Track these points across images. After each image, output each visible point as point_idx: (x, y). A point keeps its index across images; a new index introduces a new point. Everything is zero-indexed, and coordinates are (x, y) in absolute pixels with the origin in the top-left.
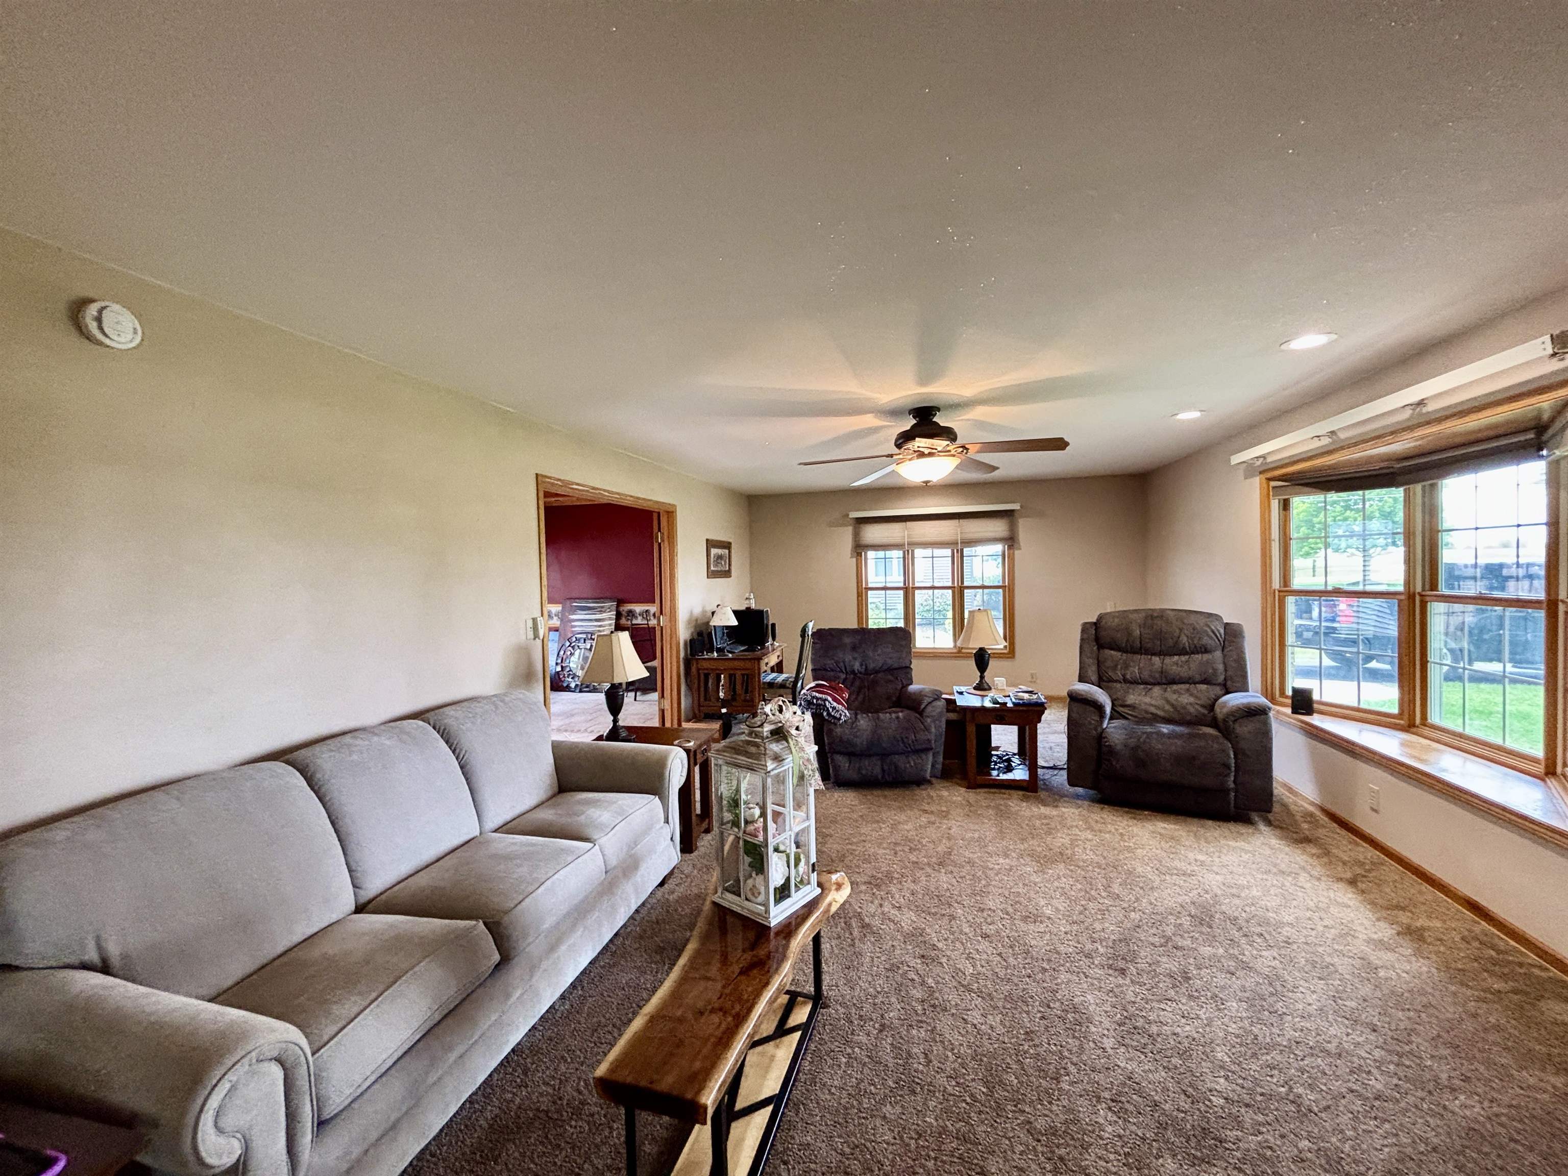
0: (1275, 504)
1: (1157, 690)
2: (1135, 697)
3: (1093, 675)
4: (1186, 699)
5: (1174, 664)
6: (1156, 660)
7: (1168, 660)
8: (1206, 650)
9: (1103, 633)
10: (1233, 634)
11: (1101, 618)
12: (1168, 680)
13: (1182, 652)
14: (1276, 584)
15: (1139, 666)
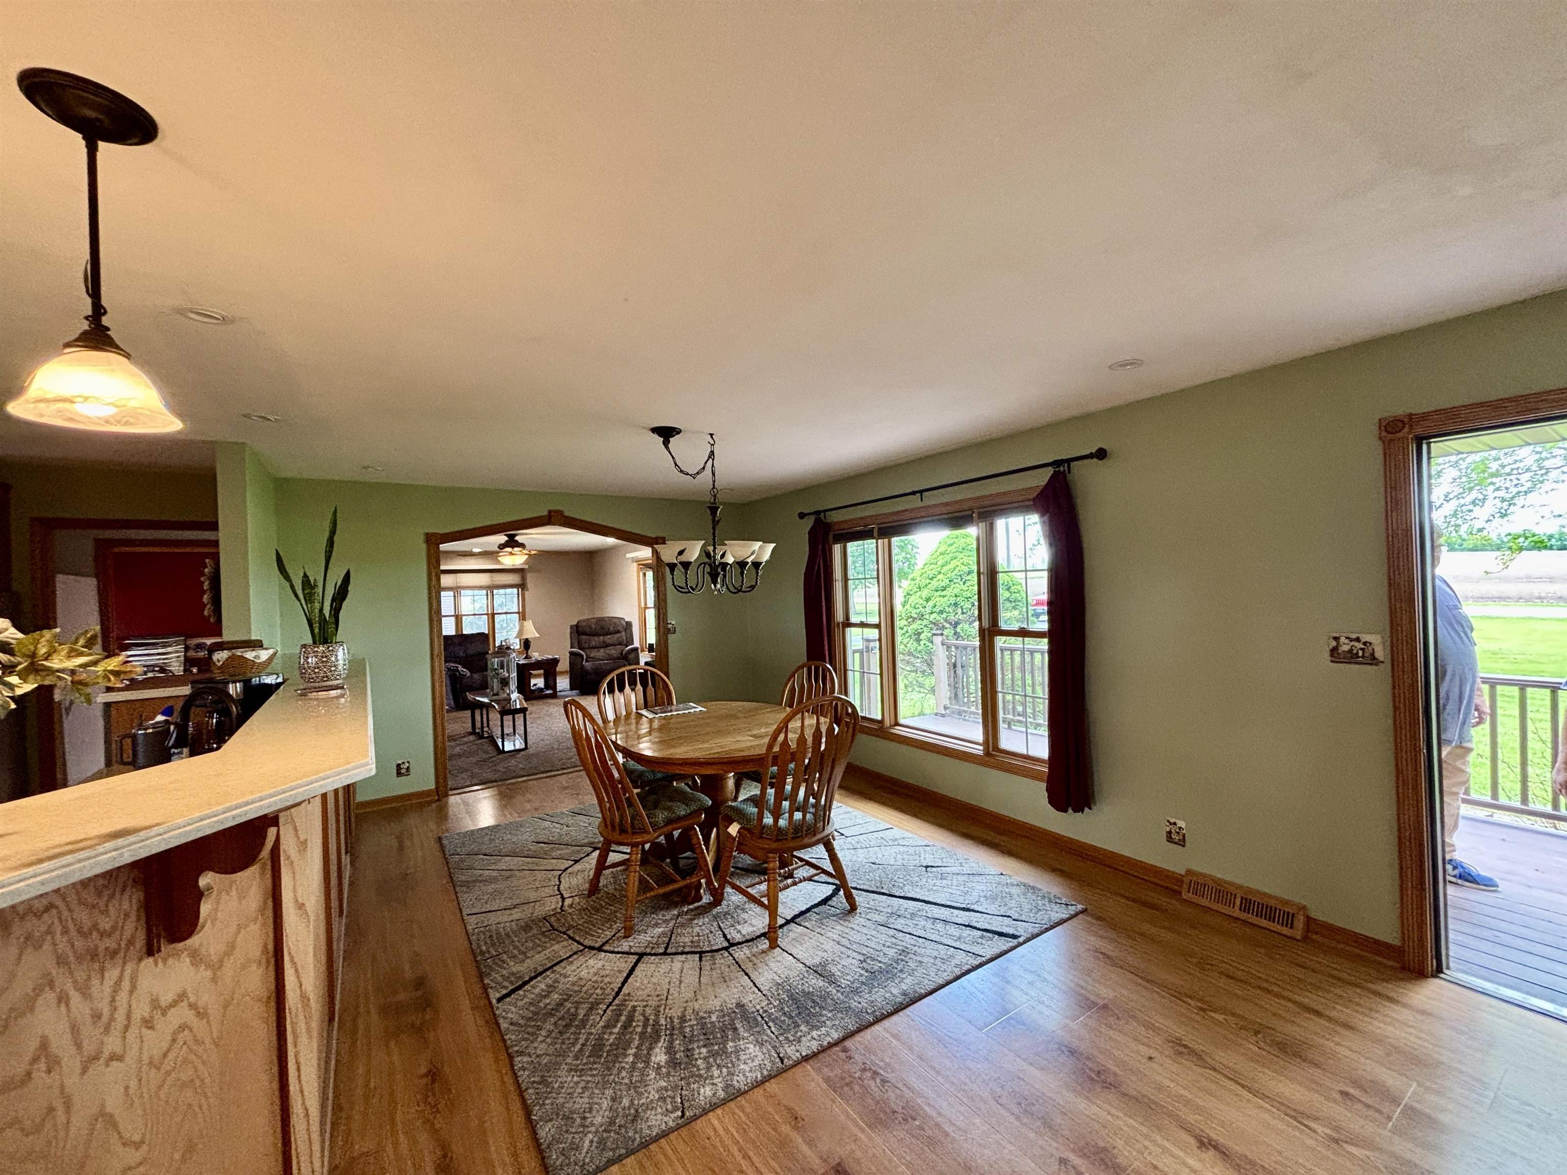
0: (641, 574)
1: (602, 650)
2: (593, 654)
3: (576, 645)
4: (613, 652)
5: (608, 639)
6: (601, 637)
7: (606, 637)
8: (619, 632)
9: (580, 629)
10: (629, 625)
11: (578, 622)
12: (606, 646)
13: (611, 634)
14: (643, 605)
15: (595, 641)
